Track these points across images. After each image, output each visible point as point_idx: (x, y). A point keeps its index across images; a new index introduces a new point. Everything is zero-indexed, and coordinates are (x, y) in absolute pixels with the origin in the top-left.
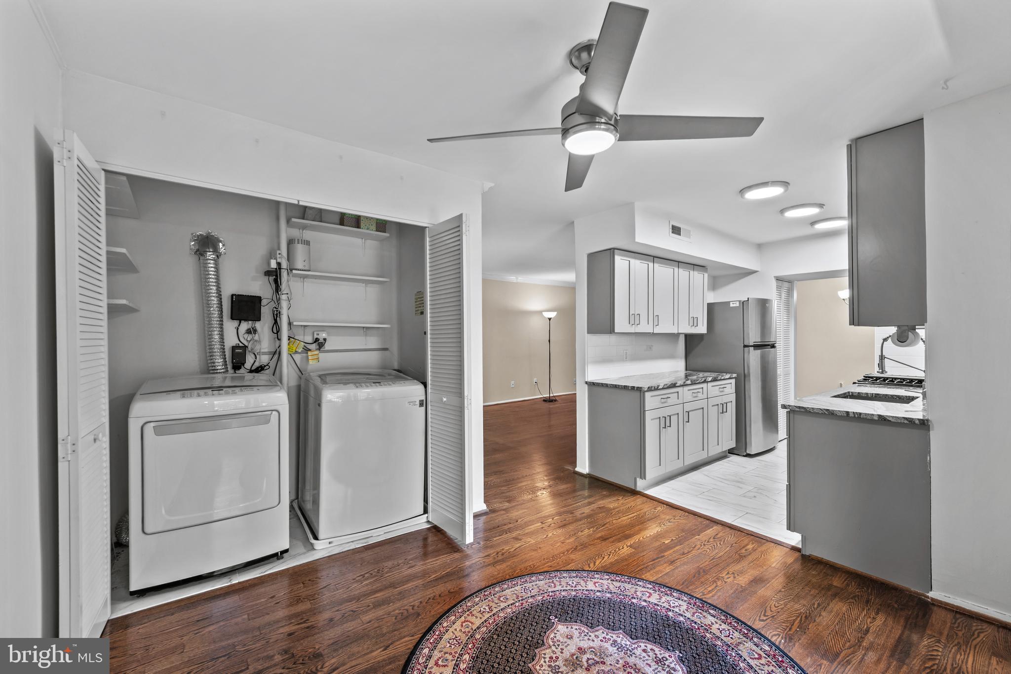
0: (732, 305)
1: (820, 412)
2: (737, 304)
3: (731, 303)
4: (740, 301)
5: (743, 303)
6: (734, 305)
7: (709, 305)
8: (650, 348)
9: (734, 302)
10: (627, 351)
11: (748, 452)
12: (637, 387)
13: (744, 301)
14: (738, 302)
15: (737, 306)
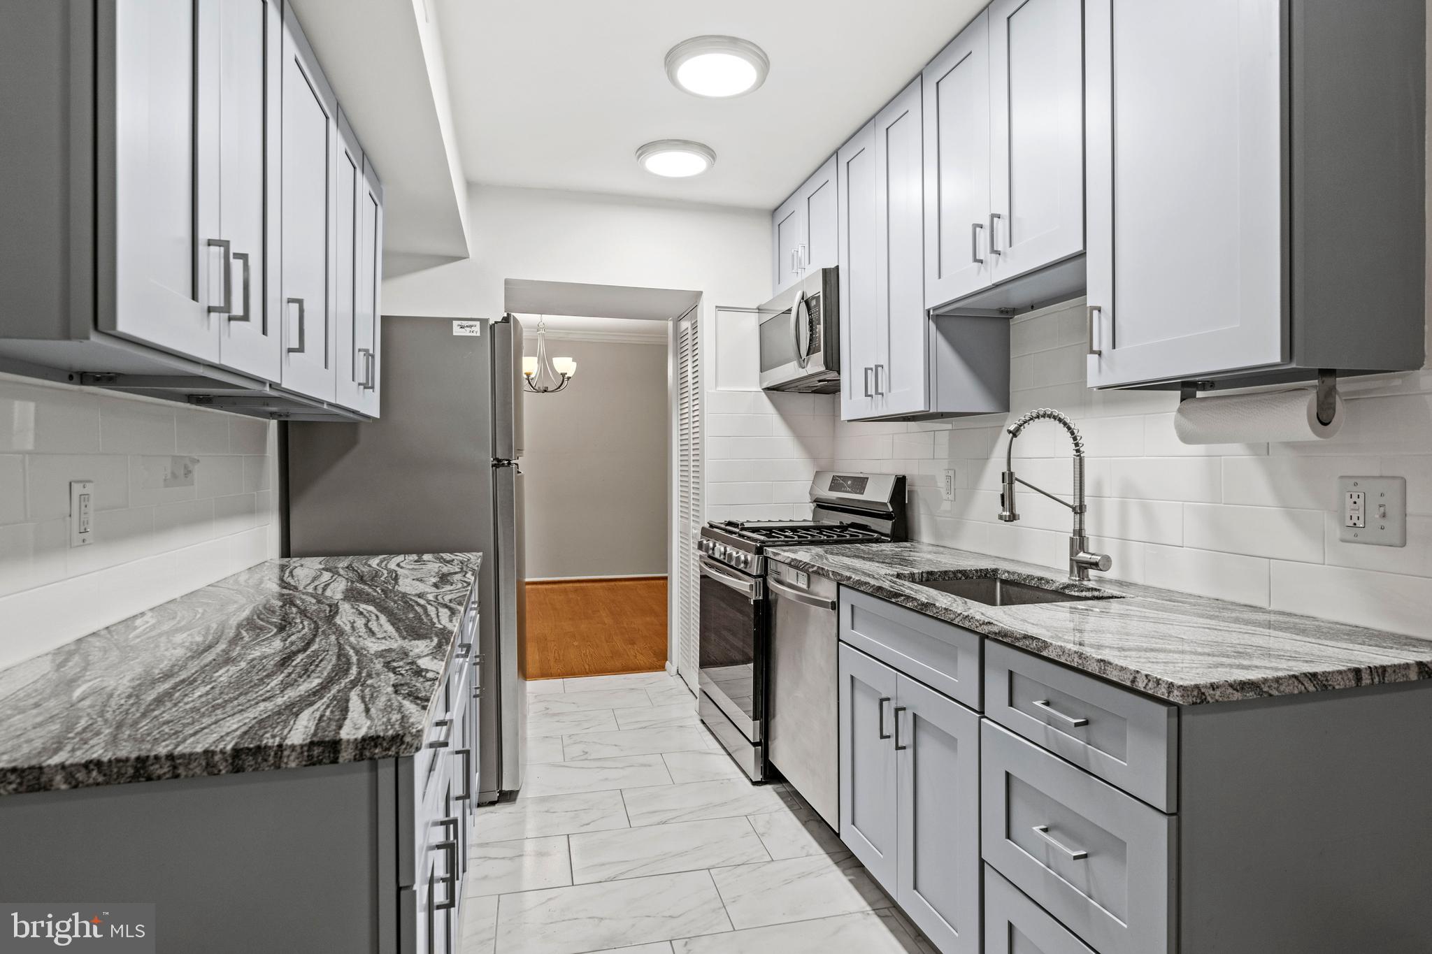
0: (457, 331)
1: (1296, 692)
2: (476, 331)
3: (455, 323)
4: (483, 322)
5: (492, 327)
6: (466, 332)
7: (383, 320)
8: (187, 471)
9: (465, 323)
10: (87, 484)
11: (506, 787)
12: (356, 739)
13: (496, 322)
14: (478, 323)
15: (474, 334)
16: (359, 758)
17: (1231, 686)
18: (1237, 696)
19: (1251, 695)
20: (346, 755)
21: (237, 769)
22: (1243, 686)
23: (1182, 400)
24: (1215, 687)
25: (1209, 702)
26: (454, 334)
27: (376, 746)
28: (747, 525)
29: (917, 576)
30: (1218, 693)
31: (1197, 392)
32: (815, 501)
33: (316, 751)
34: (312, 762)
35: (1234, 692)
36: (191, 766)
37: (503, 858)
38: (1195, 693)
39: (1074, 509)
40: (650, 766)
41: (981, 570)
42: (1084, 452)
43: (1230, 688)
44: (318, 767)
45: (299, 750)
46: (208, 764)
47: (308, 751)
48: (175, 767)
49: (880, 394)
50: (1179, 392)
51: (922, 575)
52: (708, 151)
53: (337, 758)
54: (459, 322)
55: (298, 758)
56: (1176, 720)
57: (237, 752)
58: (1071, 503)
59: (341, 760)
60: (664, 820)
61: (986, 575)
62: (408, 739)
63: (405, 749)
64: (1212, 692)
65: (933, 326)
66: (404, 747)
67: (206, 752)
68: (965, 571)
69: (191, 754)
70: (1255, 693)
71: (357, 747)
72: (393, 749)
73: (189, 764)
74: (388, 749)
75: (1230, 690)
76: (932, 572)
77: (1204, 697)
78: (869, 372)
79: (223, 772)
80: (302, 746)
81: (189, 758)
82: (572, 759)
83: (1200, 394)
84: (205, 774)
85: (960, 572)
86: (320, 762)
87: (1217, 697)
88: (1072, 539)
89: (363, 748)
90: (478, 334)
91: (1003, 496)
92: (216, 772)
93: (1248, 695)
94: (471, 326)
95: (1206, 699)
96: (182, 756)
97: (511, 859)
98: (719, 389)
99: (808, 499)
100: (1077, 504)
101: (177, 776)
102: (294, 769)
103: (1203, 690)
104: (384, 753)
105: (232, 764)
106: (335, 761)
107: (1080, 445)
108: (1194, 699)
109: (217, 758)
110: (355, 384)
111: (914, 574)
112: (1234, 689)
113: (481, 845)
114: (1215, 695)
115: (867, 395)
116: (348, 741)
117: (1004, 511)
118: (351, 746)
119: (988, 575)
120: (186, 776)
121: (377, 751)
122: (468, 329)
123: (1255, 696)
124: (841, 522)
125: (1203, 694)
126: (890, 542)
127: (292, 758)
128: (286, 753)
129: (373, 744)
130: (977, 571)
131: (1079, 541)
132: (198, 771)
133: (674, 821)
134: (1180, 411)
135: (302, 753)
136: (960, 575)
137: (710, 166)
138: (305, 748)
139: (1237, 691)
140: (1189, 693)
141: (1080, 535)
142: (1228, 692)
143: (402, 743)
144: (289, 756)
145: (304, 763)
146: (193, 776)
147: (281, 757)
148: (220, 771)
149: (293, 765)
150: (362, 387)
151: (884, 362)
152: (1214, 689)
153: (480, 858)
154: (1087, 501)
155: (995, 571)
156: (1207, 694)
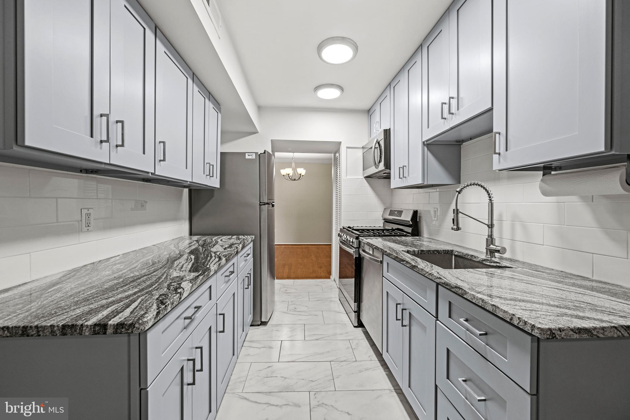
1: (615, 336)
2: (254, 156)
3: (247, 154)
4: (256, 153)
5: (259, 155)
6: (250, 157)
7: (222, 154)
8: (143, 206)
9: (250, 154)
10: (90, 210)
11: (263, 320)
12: (114, 324)
13: (261, 153)
14: (254, 154)
15: (253, 158)
16: (116, 332)
17: (572, 330)
18: (576, 336)
19: (585, 336)
20: (110, 331)
21: (64, 334)
22: (580, 331)
23: (543, 175)
24: (562, 330)
25: (557, 338)
26: (246, 158)
27: (123, 328)
28: (354, 228)
29: (416, 252)
30: (563, 334)
31: (552, 172)
32: (384, 220)
33: (97, 328)
34: (95, 333)
35: (574, 334)
36: (45, 332)
37: (257, 348)
38: (549, 333)
39: (488, 226)
40: (317, 316)
41: (445, 250)
42: (493, 201)
43: (571, 331)
44: (98, 335)
45: (89, 327)
46: (52, 331)
47: (93, 328)
48: (38, 332)
49: (405, 177)
50: (542, 172)
51: (418, 252)
52: (341, 88)
53: (106, 332)
54: (248, 154)
55: (89, 331)
56: (536, 344)
57: (64, 326)
58: (487, 223)
59: (107, 333)
60: (318, 338)
61: (448, 253)
62: (137, 325)
63: (136, 330)
64: (559, 333)
65: (426, 148)
66: (135, 329)
67: (51, 326)
68: (438, 250)
69: (45, 326)
70: (588, 335)
71: (114, 328)
72: (130, 330)
73: (44, 330)
74: (128, 330)
75: (572, 333)
76: (423, 250)
77: (554, 335)
78: (401, 169)
79: (58, 335)
80: (91, 326)
81: (44, 328)
82: (290, 311)
83: (553, 173)
84: (51, 335)
85: (436, 251)
86: (99, 333)
87: (562, 336)
88: (487, 239)
89: (117, 329)
90: (255, 158)
91: (453, 220)
92: (55, 335)
93: (583, 336)
94: (252, 155)
95: (555, 336)
96: (41, 327)
97: (259, 348)
98: (347, 177)
99: (381, 218)
100: (490, 223)
101: (39, 335)
102: (86, 335)
103: (554, 332)
104: (126, 331)
105: (62, 332)
106: (105, 333)
107: (492, 197)
108: (548, 336)
109: (56, 328)
110: (205, 175)
111: (415, 251)
112: (574, 332)
113: (250, 341)
114: (561, 335)
115: (400, 178)
116: (111, 325)
117: (454, 226)
118: (112, 327)
119: (449, 253)
120: (43, 336)
121: (123, 330)
122: (251, 156)
123: (588, 337)
124: (392, 228)
125: (554, 334)
126: (411, 236)
127: (87, 331)
128: (84, 328)
129: (121, 327)
130: (443, 251)
131: (490, 240)
132: (48, 334)
133: (321, 339)
134: (542, 180)
135: (91, 329)
136: (436, 252)
137: (341, 95)
138: (92, 327)
139: (576, 333)
140: (545, 332)
141: (491, 238)
142: (570, 334)
143: (134, 327)
144: (85, 330)
145: (92, 333)
146: (46, 336)
147: (82, 330)
148: (57, 334)
149: (87, 334)
150: (208, 177)
151: (406, 164)
152: (560, 331)
153: (249, 347)
154: (495, 222)
155: (452, 251)
156: (556, 334)
